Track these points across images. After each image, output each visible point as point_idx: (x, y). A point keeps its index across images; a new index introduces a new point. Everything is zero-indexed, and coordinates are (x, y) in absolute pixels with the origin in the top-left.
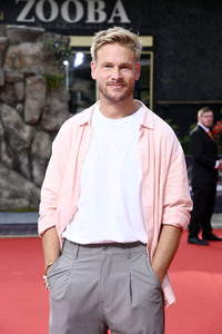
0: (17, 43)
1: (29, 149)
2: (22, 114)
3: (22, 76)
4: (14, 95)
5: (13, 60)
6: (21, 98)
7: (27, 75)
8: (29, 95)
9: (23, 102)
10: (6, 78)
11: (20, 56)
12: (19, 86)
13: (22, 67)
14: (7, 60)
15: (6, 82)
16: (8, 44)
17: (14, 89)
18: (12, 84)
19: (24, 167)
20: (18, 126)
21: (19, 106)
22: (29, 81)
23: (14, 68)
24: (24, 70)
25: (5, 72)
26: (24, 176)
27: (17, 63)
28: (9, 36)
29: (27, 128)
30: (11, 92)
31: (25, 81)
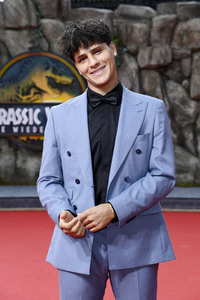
0: (187, 19)
1: (194, 124)
2: (188, 90)
3: (189, 52)
4: (181, 71)
5: (181, 36)
6: (187, 74)
7: (194, 51)
8: (196, 70)
9: (189, 78)
10: (173, 55)
11: (188, 32)
12: (186, 63)
13: (190, 42)
14: (176, 38)
15: (173, 59)
16: (177, 21)
17: (181, 66)
18: (179, 60)
19: (189, 143)
20: (184, 102)
21: (185, 82)
22: (196, 57)
23: (181, 44)
24: (191, 46)
25: (173, 49)
26: (189, 151)
27: (185, 39)
28: (179, 13)
29: (193, 104)
30: (178, 69)
31: (191, 57)
